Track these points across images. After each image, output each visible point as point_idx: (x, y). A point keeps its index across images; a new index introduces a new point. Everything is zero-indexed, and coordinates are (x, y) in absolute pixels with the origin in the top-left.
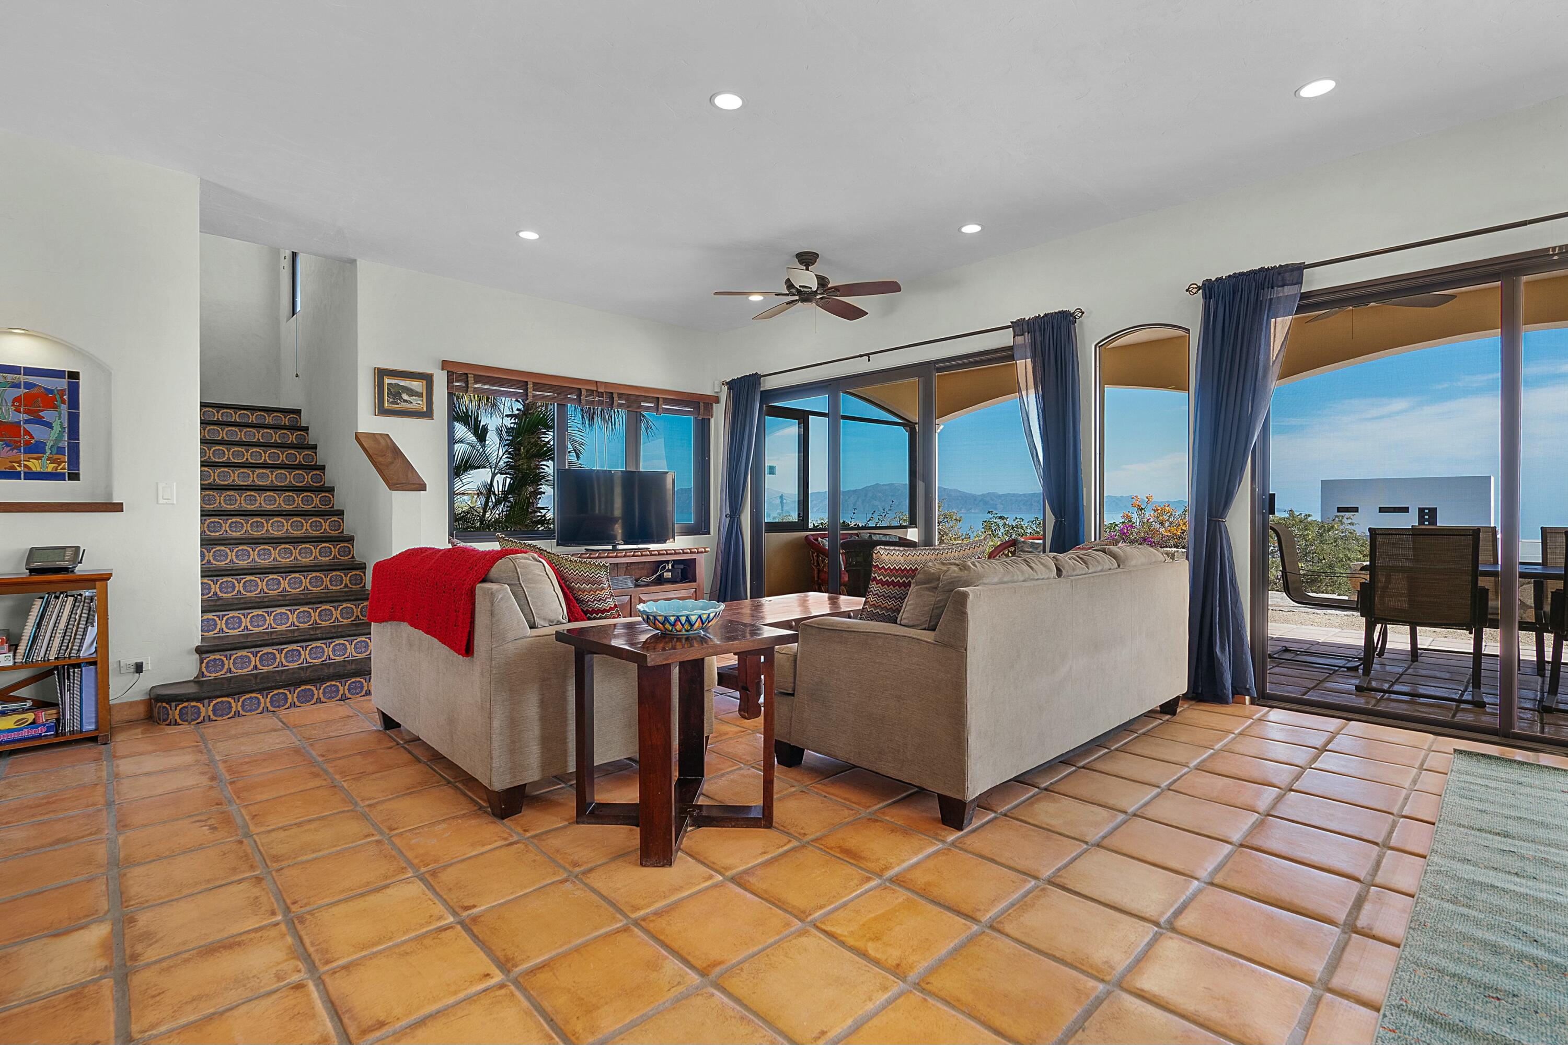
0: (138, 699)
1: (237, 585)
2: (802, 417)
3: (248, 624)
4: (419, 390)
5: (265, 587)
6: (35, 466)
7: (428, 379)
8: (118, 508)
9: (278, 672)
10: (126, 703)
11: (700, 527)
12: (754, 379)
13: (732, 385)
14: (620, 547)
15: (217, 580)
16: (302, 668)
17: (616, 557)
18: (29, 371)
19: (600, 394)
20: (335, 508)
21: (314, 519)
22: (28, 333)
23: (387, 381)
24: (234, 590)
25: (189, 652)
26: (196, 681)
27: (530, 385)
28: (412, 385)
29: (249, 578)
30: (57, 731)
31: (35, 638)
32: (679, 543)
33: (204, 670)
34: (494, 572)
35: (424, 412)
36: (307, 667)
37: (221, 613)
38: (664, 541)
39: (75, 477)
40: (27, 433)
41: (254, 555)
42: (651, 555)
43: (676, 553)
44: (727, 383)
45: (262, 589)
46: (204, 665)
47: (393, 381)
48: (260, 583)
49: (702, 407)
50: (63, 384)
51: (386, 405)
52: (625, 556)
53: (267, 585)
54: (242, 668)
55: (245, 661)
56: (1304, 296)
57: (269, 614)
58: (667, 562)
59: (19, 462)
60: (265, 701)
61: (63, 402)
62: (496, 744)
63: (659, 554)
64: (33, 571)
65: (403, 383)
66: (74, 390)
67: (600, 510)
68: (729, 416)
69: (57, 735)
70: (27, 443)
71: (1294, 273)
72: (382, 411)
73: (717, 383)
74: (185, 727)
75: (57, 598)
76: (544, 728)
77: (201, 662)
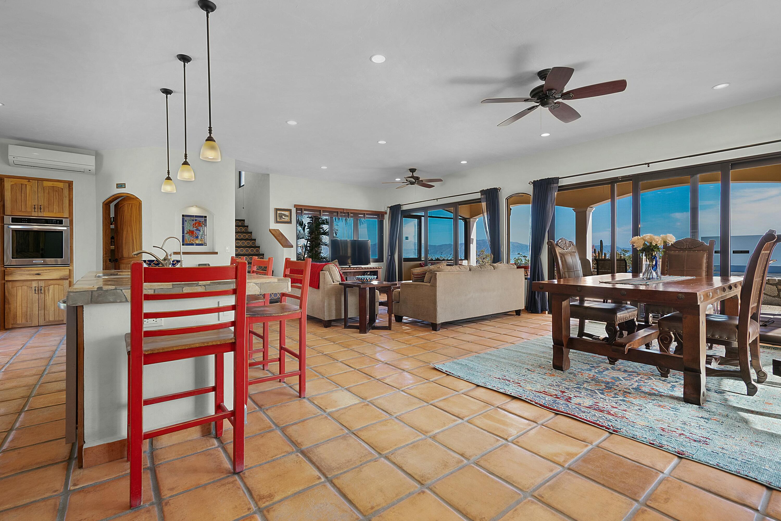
2: (419, 218)
4: (287, 215)
7: (290, 211)
8: (216, 253)
11: (380, 260)
12: (399, 206)
13: (391, 208)
14: (351, 266)
17: (350, 269)
18: (196, 216)
19: (344, 213)
20: (260, 253)
22: (197, 206)
23: (278, 212)
27: (322, 211)
32: (372, 265)
34: (324, 269)
38: (367, 264)
39: (205, 245)
40: (195, 233)
42: (362, 269)
43: (371, 269)
44: (389, 207)
47: (280, 212)
49: (380, 216)
51: (278, 220)
52: (353, 269)
56: (559, 187)
58: (368, 272)
59: (194, 241)
61: (203, 224)
62: (325, 309)
63: (365, 269)
65: (283, 212)
66: (205, 221)
67: (342, 253)
68: (390, 219)
70: (195, 236)
71: (556, 180)
72: (277, 222)
73: (386, 207)
76: (336, 307)
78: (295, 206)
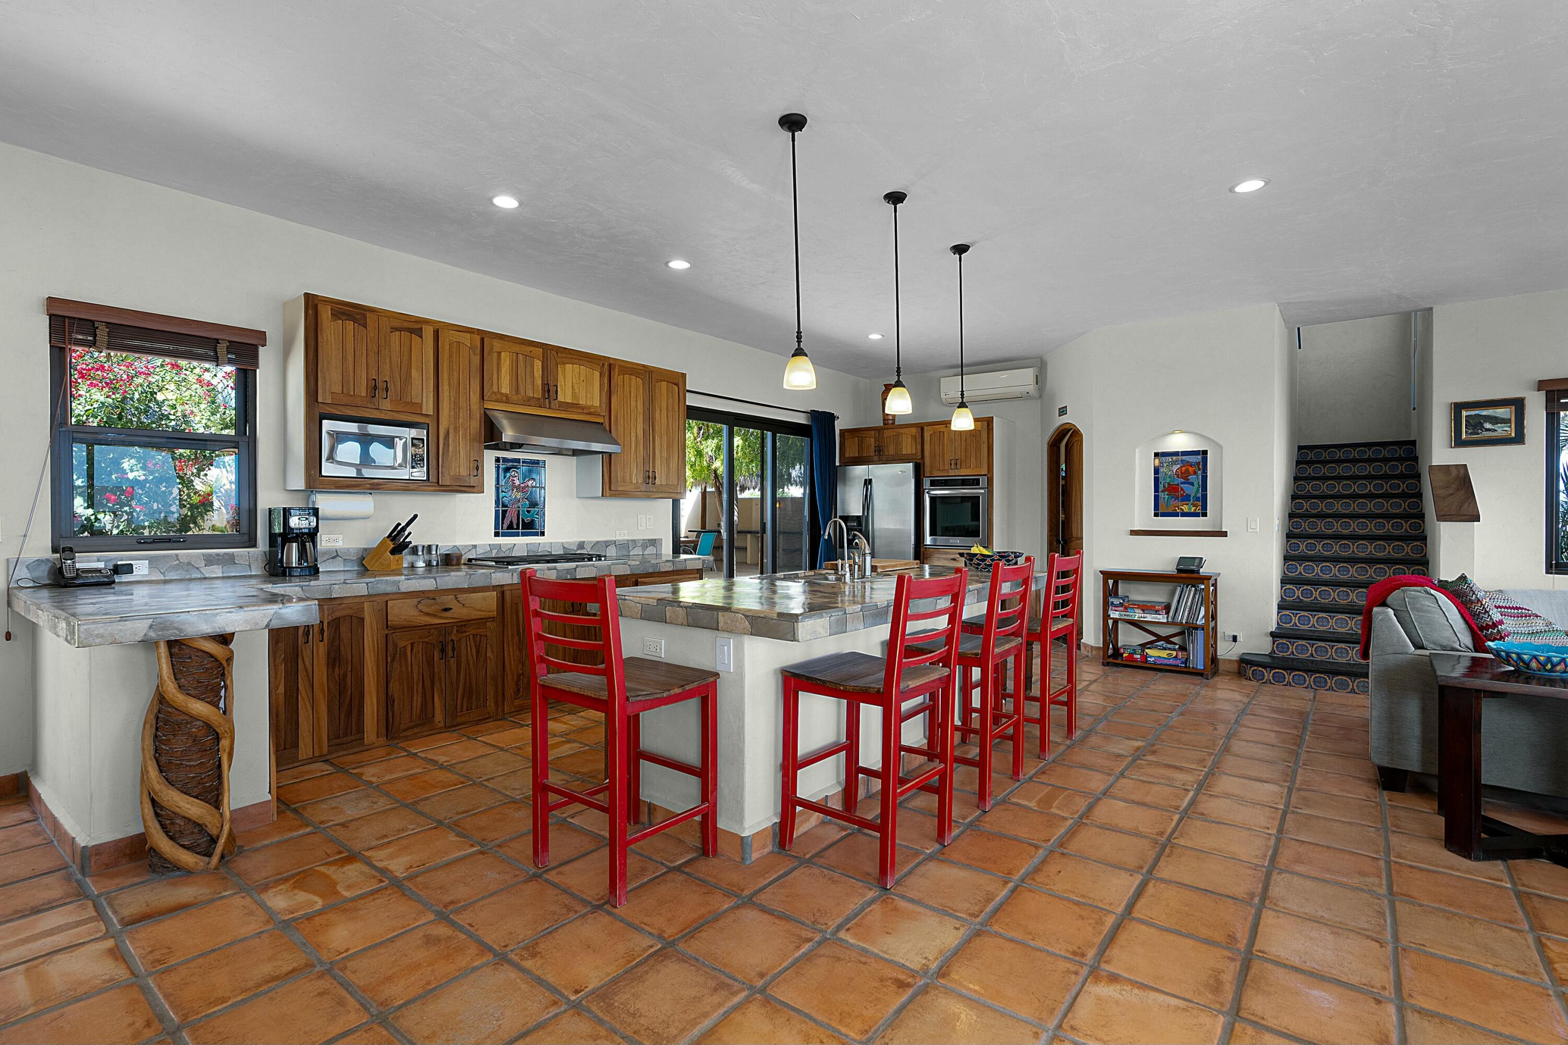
0: (1235, 658)
1: (1314, 592)
3: (1315, 623)
4: (1506, 416)
5: (1336, 597)
6: (1185, 508)
7: (1518, 404)
8: (1224, 534)
9: (1329, 662)
10: (1227, 660)
15: (1300, 588)
16: (1350, 664)
18: (1184, 454)
20: (1421, 533)
21: (1396, 543)
23: (1464, 413)
24: (1312, 596)
25: (1266, 635)
26: (1269, 655)
28: (1496, 413)
29: (1323, 588)
30: (1186, 664)
31: (1177, 609)
33: (1275, 649)
35: (1513, 438)
36: (1354, 664)
37: (1295, 612)
39: (1205, 515)
40: (1182, 489)
41: (1335, 571)
45: (1334, 598)
46: (1275, 645)
47: (1469, 413)
48: (1332, 593)
50: (1199, 458)
51: (1464, 436)
53: (1338, 595)
54: (1302, 653)
55: (1304, 649)
57: (1332, 618)
59: (1178, 507)
60: (1310, 679)
61: (1199, 470)
64: (1179, 571)
65: (1484, 412)
66: (1205, 460)
69: (1186, 667)
70: (1182, 495)
72: (1459, 443)
74: (1254, 683)
75: (1187, 587)
77: (1274, 644)
78: (1541, 385)
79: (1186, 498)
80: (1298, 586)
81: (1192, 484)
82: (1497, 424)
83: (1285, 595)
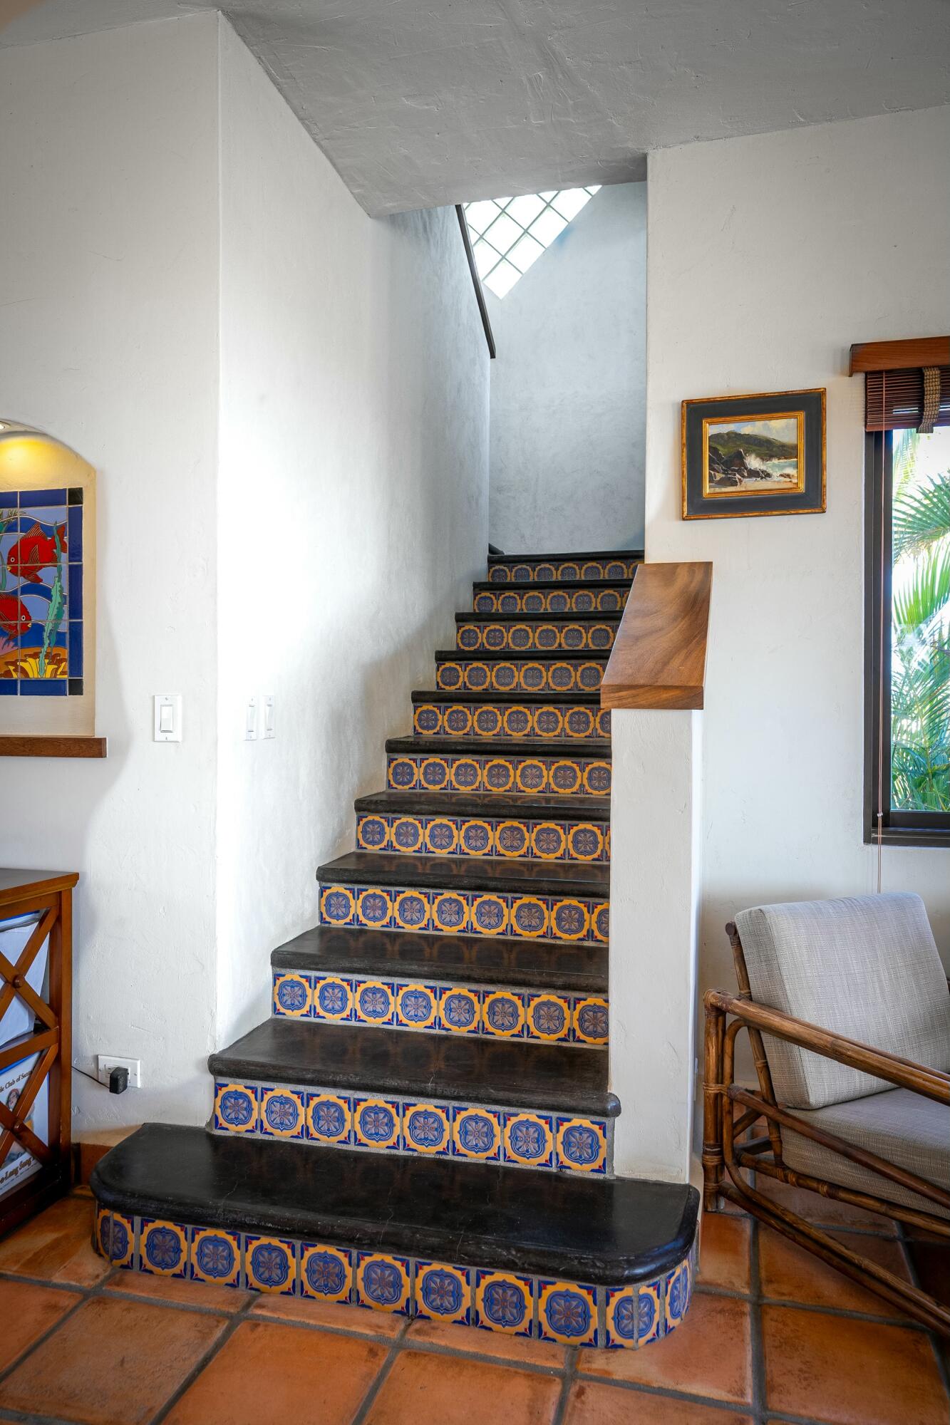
1: (390, 903)
3: (358, 1007)
6: (32, 669)
7: (812, 404)
15: (359, 891)
18: (26, 499)
23: (710, 429)
24: (384, 914)
25: (199, 1065)
28: (769, 429)
33: (219, 1111)
35: (800, 496)
37: (314, 974)
39: (76, 688)
47: (724, 428)
50: (63, 512)
51: (707, 489)
55: (287, 1113)
59: (15, 664)
61: (64, 550)
65: (749, 428)
72: (698, 508)
77: (217, 1095)
78: (856, 358)
79: (33, 636)
80: (356, 887)
81: (46, 593)
82: (771, 457)
83: (328, 911)
